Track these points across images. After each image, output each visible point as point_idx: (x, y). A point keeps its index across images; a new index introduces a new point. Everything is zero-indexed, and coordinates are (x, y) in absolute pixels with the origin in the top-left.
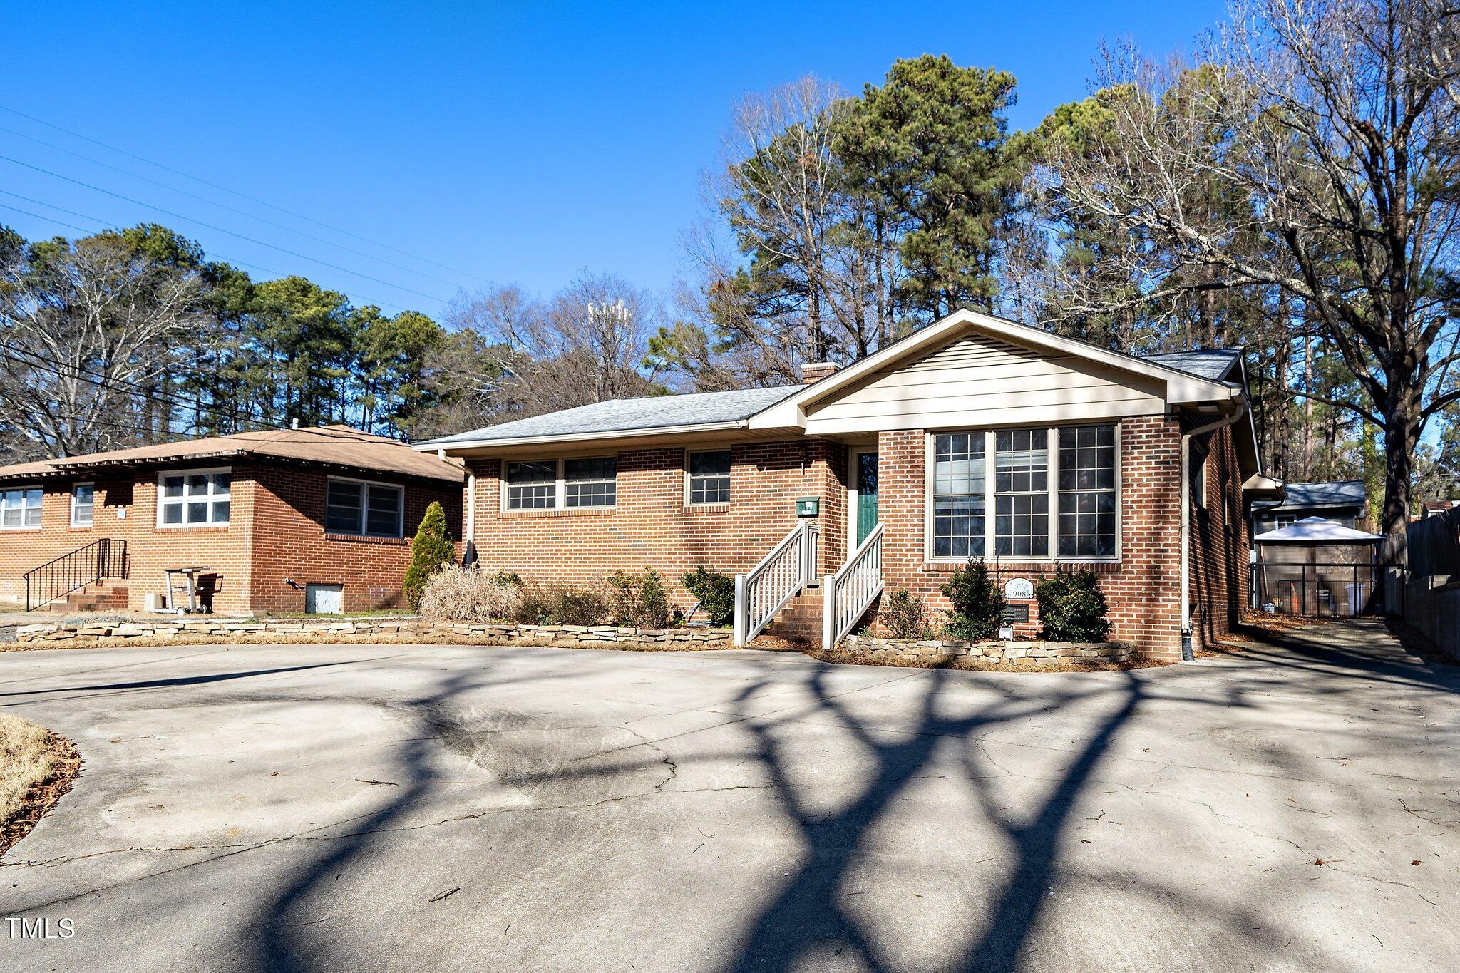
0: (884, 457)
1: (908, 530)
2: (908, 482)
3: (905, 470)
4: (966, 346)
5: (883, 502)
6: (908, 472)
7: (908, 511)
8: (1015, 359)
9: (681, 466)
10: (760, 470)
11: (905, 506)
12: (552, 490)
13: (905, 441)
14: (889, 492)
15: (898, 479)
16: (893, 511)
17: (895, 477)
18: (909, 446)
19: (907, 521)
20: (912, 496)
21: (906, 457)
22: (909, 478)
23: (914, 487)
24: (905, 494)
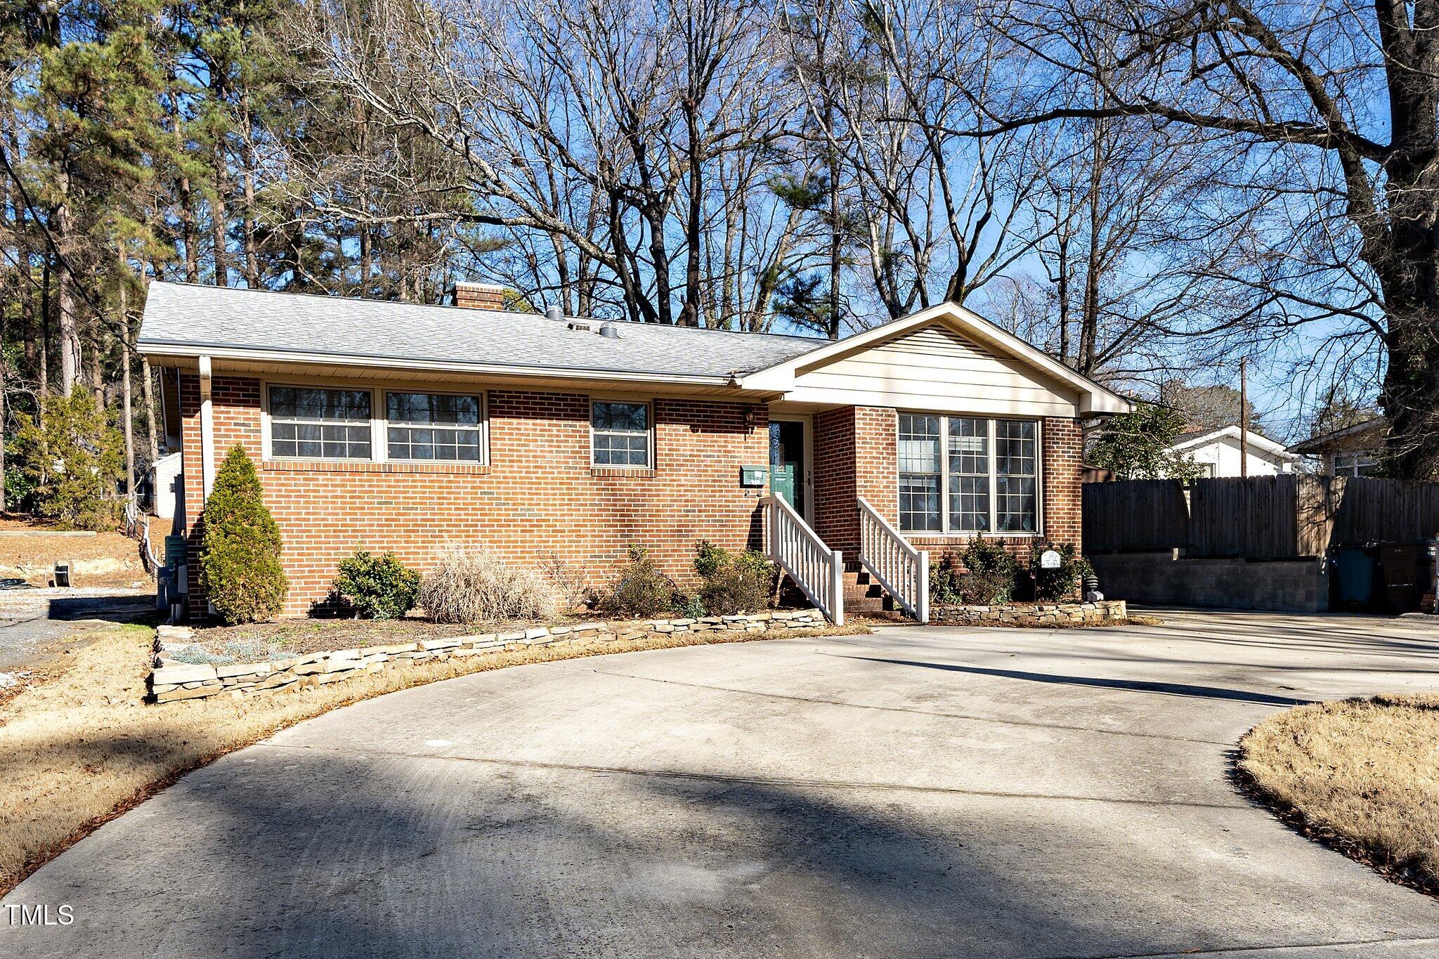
0: (861, 431)
1: (884, 506)
2: (884, 458)
3: (881, 447)
4: (931, 334)
5: (861, 477)
6: (884, 448)
7: (885, 487)
8: (971, 354)
9: (585, 417)
10: (693, 431)
11: (882, 483)
12: (366, 434)
13: (880, 418)
14: (866, 467)
15: (875, 455)
16: (871, 486)
17: (871, 453)
18: (884, 423)
19: (884, 496)
20: (888, 473)
21: (881, 434)
22: (885, 455)
23: (889, 463)
24: (881, 470)
